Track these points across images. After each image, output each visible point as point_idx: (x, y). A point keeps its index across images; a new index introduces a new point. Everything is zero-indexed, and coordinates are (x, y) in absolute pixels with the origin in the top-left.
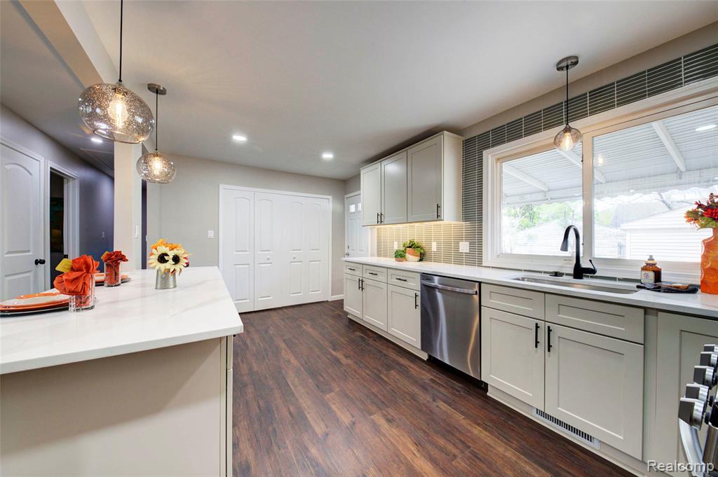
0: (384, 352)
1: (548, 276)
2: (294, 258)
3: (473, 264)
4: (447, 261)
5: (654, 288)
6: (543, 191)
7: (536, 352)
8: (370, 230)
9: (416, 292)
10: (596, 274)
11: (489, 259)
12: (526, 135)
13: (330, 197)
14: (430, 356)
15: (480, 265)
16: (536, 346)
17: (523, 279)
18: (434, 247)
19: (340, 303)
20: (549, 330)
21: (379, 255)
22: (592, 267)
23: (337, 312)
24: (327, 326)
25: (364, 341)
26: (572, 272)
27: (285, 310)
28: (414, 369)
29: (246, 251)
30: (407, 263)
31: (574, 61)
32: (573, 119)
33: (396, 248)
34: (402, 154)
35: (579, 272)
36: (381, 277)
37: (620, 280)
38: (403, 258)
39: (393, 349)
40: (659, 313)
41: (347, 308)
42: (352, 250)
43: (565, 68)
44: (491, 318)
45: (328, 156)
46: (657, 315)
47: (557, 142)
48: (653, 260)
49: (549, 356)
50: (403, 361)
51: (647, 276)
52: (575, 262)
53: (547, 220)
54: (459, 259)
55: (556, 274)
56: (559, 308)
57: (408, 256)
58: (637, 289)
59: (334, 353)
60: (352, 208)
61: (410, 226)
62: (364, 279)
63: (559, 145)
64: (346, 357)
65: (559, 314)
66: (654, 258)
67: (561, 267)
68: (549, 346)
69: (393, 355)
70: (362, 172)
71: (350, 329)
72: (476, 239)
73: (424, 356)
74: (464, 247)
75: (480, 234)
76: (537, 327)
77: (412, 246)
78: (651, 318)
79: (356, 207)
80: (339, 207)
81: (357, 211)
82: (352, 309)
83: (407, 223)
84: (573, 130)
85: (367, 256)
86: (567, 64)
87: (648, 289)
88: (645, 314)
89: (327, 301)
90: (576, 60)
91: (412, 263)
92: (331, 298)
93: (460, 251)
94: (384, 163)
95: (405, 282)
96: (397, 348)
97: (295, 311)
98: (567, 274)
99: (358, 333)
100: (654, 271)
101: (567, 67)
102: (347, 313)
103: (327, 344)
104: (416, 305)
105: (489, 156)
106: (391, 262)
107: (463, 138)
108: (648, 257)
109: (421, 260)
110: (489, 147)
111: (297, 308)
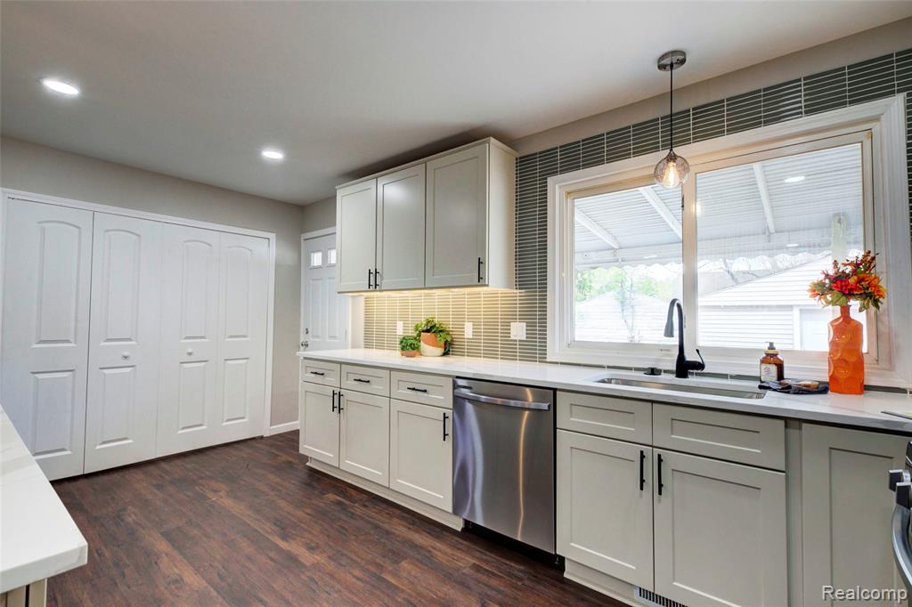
0: (386, 526)
1: (641, 374)
2: (190, 354)
3: (531, 359)
4: (491, 354)
5: (783, 389)
6: (613, 249)
7: (641, 496)
8: (350, 300)
9: (445, 410)
10: (705, 371)
11: (557, 351)
12: (610, 160)
13: (272, 236)
14: (467, 522)
15: (543, 360)
16: (642, 488)
17: (609, 381)
18: (468, 331)
19: (292, 438)
20: (660, 460)
21: (368, 345)
22: (700, 360)
23: (284, 458)
24: (265, 489)
25: (345, 509)
26: (674, 368)
27: (164, 465)
28: (442, 551)
29: (68, 341)
30: (423, 358)
31: (681, 57)
32: (679, 142)
33: (400, 332)
34: (416, 168)
35: (684, 367)
36: (378, 387)
37: (733, 377)
38: (415, 351)
39: (401, 518)
40: (804, 425)
41: (305, 448)
42: (313, 336)
43: (668, 67)
44: (572, 448)
45: (272, 155)
46: (800, 428)
47: (657, 175)
48: (774, 349)
49: (659, 501)
50: (421, 539)
51: (768, 371)
52: (677, 353)
53: (600, 292)
54: (511, 351)
55: (653, 371)
56: (672, 424)
57: (423, 345)
58: (759, 391)
59: (283, 545)
60: (317, 259)
61: (426, 295)
62: (343, 392)
63: (662, 178)
64: (311, 549)
65: (672, 434)
66: (775, 345)
67: (658, 360)
68: (660, 486)
69: (401, 529)
70: (340, 194)
71: (314, 487)
72: (537, 317)
73: (458, 525)
74: (518, 331)
75: (544, 309)
76: (642, 456)
77: (431, 329)
78: (793, 433)
79: (325, 258)
80: (289, 256)
81: (325, 264)
82: (318, 450)
83: (425, 288)
84: (679, 159)
85: (346, 348)
86: (672, 61)
87: (775, 390)
88: (786, 426)
89: (262, 437)
90: (682, 57)
91: (430, 358)
92: (268, 430)
93: (512, 338)
94: (382, 181)
95: (425, 394)
96: (406, 515)
97: (189, 464)
98: (666, 371)
99: (331, 496)
100: (776, 365)
101: (672, 66)
102: (306, 458)
103: (268, 526)
104: (445, 435)
105: (557, 186)
106: (395, 358)
107: (518, 155)
108: (768, 345)
109: (446, 354)
110: (555, 173)
111: (194, 458)
